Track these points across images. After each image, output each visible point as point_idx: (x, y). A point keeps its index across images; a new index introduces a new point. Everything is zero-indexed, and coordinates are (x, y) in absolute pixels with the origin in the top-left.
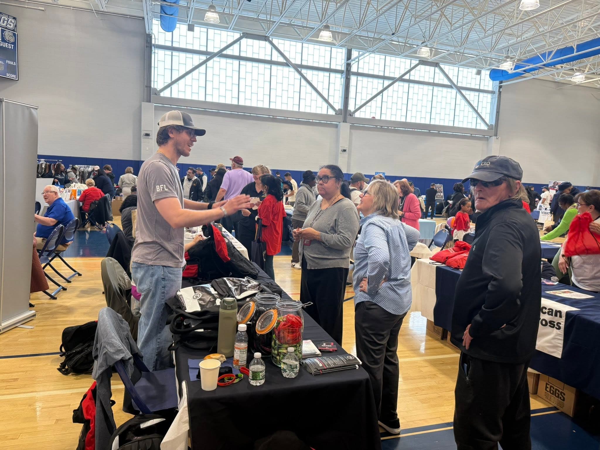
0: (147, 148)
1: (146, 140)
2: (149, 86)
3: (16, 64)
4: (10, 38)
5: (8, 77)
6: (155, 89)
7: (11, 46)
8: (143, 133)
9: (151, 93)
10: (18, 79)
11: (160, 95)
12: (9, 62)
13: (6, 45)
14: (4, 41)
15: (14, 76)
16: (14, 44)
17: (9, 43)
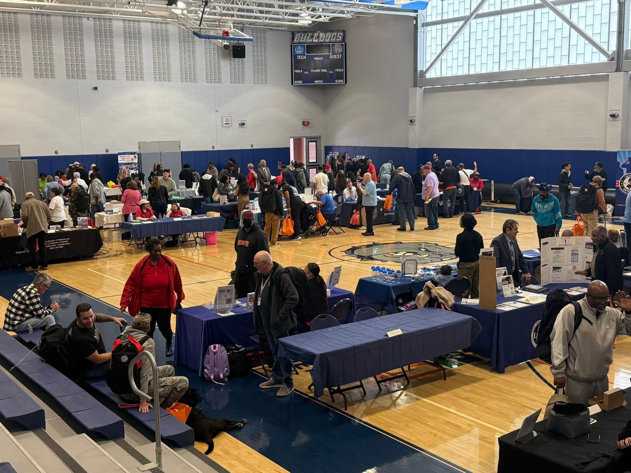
1: (412, 127)
3: (344, 70)
4: (338, 50)
5: (337, 83)
6: (421, 71)
7: (340, 56)
8: (410, 119)
9: (418, 76)
10: (346, 82)
11: (425, 77)
12: (337, 70)
13: (335, 57)
14: (334, 53)
15: (342, 81)
16: (342, 53)
17: (337, 54)
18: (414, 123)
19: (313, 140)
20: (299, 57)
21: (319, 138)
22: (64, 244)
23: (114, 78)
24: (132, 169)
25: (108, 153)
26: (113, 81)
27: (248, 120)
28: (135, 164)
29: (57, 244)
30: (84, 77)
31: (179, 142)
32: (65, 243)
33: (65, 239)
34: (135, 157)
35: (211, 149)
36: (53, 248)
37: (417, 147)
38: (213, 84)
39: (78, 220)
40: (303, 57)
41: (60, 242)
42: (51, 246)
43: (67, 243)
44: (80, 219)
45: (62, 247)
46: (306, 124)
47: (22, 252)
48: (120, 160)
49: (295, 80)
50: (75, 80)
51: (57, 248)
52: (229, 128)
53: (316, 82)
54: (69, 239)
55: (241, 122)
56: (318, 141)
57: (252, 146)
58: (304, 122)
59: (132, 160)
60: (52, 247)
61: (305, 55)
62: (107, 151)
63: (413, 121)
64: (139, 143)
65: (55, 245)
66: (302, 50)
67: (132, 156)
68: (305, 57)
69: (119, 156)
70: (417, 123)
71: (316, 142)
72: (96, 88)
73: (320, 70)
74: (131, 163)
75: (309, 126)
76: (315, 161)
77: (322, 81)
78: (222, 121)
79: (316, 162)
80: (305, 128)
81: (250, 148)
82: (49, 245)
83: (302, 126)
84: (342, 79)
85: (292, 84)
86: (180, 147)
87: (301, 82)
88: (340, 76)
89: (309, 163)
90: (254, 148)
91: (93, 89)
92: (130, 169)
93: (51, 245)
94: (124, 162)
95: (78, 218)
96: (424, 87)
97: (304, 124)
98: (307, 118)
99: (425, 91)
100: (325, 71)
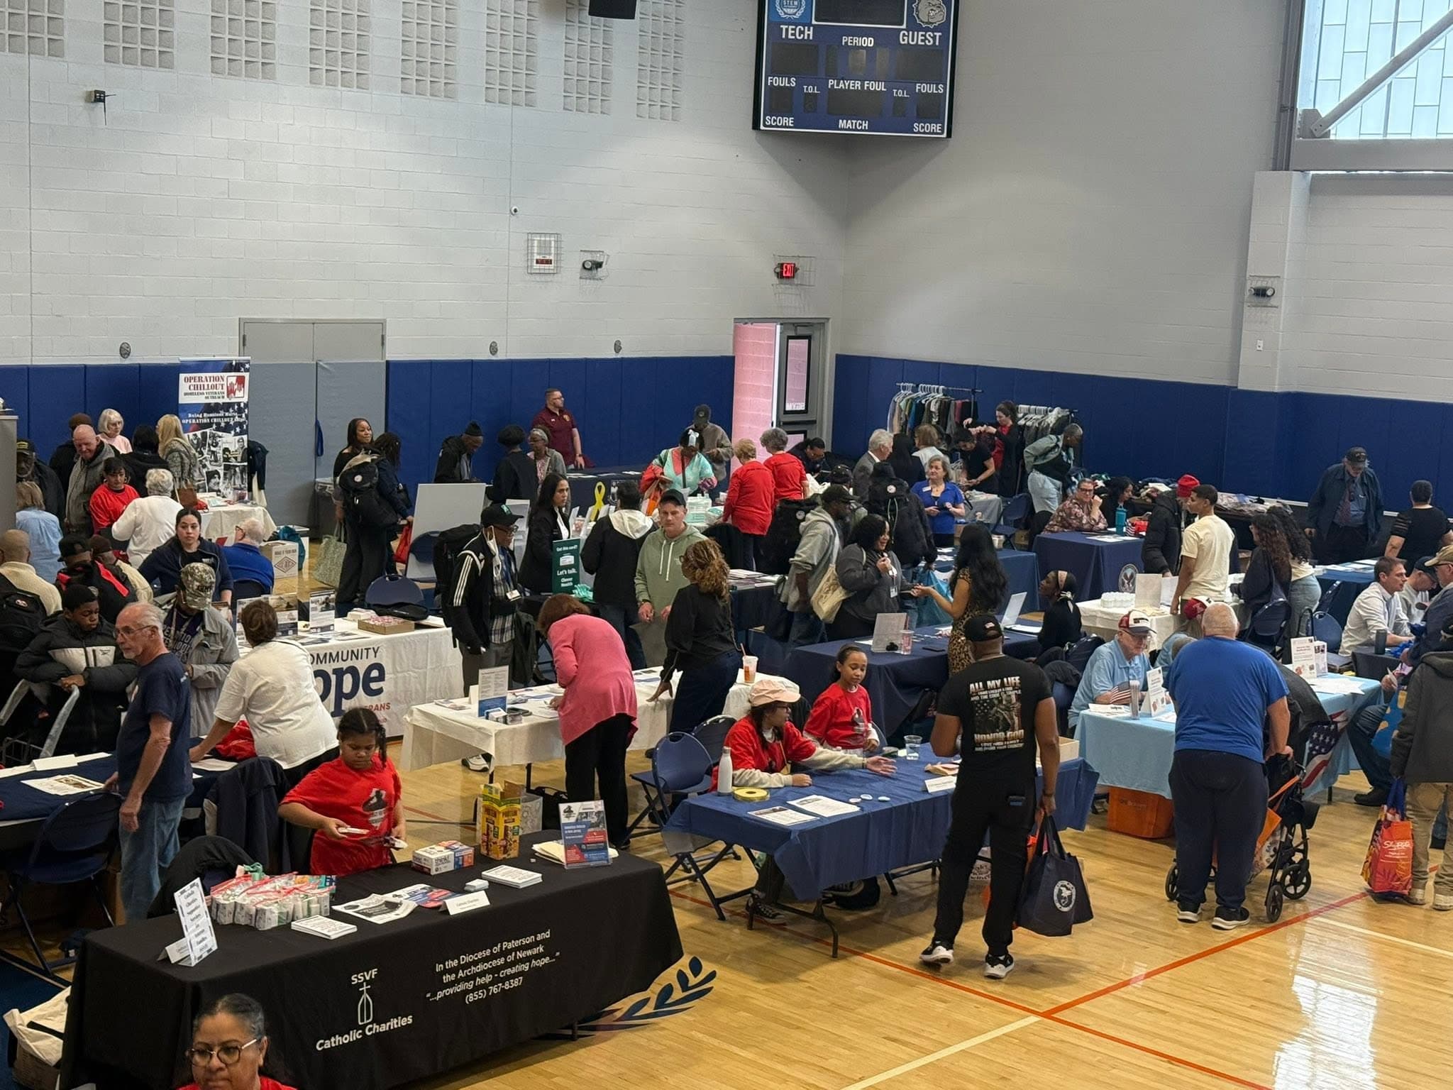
0: (1261, 343)
1: (1261, 313)
2: (1286, 105)
3: (945, 89)
4: (932, 13)
5: (919, 132)
6: (1312, 114)
7: (934, 38)
8: (1253, 284)
9: (1296, 132)
10: (949, 135)
11: (1327, 134)
12: (924, 88)
13: (918, 39)
14: (914, 26)
15: (936, 127)
16: (942, 28)
17: (927, 30)
18: (1273, 301)
19: (801, 331)
20: (789, 32)
21: (821, 324)
22: (526, 967)
23: (166, 61)
24: (227, 429)
25: (127, 362)
26: (162, 74)
27: (612, 251)
28: (240, 411)
29: (497, 969)
30: (55, 48)
31: (382, 324)
32: (528, 959)
33: (530, 939)
34: (241, 381)
35: (485, 355)
36: (481, 995)
37: (1277, 389)
38: (506, 110)
39: (564, 820)
40: (801, 32)
41: (510, 958)
42: (470, 985)
43: (538, 957)
44: (569, 811)
45: (516, 983)
46: (785, 273)
47: (346, 1039)
48: (189, 391)
49: (769, 112)
50: (22, 60)
51: (494, 989)
52: (549, 278)
53: (842, 123)
54: (547, 935)
55: (589, 257)
56: (816, 335)
57: (618, 348)
58: (781, 265)
59: (231, 392)
60: (476, 988)
61: (810, 25)
62: (125, 351)
63: (1269, 293)
64: (243, 323)
65: (488, 978)
66: (799, 7)
67: (231, 378)
68: (809, 33)
69: (182, 376)
70: (1284, 300)
71: (809, 337)
72: (99, 97)
73: (863, 82)
74: (227, 407)
75: (796, 281)
76: (802, 407)
77: (865, 125)
78: (529, 253)
79: (805, 412)
80: (784, 287)
81: (611, 355)
82: (467, 979)
83: (775, 280)
84: (937, 119)
85: (756, 125)
86: (383, 344)
87: (789, 121)
88: (931, 110)
89: (786, 412)
90: (625, 354)
91: (88, 100)
92: (219, 428)
93: (473, 977)
94: (201, 400)
95: (563, 807)
96: (1312, 172)
97: (780, 275)
98: (790, 251)
99: (1316, 187)
100: (881, 87)
